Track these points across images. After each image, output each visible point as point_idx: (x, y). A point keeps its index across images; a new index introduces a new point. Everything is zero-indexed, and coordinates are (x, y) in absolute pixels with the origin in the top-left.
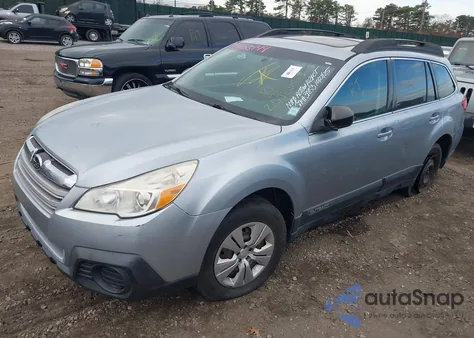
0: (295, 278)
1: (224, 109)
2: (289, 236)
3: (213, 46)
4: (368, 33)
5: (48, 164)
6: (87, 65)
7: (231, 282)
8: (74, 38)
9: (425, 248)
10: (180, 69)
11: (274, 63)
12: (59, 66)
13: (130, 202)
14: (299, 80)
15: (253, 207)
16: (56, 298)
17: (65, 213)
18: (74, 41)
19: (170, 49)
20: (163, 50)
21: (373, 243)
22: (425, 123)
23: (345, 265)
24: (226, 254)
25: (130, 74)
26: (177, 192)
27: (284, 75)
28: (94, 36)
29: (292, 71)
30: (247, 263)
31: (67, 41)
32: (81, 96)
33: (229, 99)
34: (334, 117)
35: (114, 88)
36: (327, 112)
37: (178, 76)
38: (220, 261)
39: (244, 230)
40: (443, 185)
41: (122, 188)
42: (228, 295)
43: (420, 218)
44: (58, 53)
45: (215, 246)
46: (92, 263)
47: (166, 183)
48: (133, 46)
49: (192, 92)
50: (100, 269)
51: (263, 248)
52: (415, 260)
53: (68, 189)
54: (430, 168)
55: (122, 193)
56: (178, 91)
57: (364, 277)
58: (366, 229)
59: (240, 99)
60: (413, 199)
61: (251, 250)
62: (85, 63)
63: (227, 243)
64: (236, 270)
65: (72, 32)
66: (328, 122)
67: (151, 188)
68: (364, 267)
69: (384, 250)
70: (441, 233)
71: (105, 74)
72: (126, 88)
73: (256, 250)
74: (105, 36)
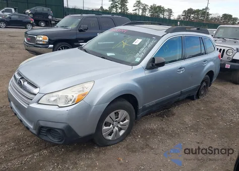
0: (139, 136)
1: (106, 59)
2: (136, 117)
3: (102, 29)
4: (179, 22)
5: (26, 84)
6: (41, 39)
7: (110, 138)
8: (33, 25)
9: (201, 123)
10: (86, 40)
11: (129, 37)
12: (27, 39)
13: (63, 100)
14: (141, 45)
15: (119, 103)
16: (28, 146)
17: (34, 105)
18: (33, 26)
19: (81, 31)
20: (78, 31)
21: (176, 121)
22: (200, 65)
23: (162, 130)
24: (107, 124)
25: (62, 43)
26: (84, 95)
27: (134, 43)
28: (43, 24)
29: (138, 42)
30: (117, 129)
31: (29, 27)
32: (37, 53)
33: (109, 54)
34: (156, 62)
35: (54, 49)
36: (153, 60)
37: (85, 44)
38: (105, 128)
39: (115, 113)
40: (210, 95)
41: (60, 94)
42: (108, 144)
43: (199, 109)
44: (26, 33)
45: (102, 120)
46: (46, 127)
47: (80, 91)
48: (63, 29)
49: (91, 51)
50: (50, 130)
51: (125, 122)
52: (195, 128)
53: (35, 95)
54: (204, 86)
55: (60, 96)
56: (85, 51)
57: (172, 136)
58: (173, 115)
59: (114, 54)
60: (197, 101)
61: (119, 123)
62: (39, 37)
63: (108, 119)
64: (112, 132)
65: (32, 22)
66: (153, 65)
67: (73, 94)
68: (171, 131)
69: (181, 124)
70: (208, 116)
71: (49, 43)
72: (59, 50)
73: (121, 123)
74: (49, 24)
